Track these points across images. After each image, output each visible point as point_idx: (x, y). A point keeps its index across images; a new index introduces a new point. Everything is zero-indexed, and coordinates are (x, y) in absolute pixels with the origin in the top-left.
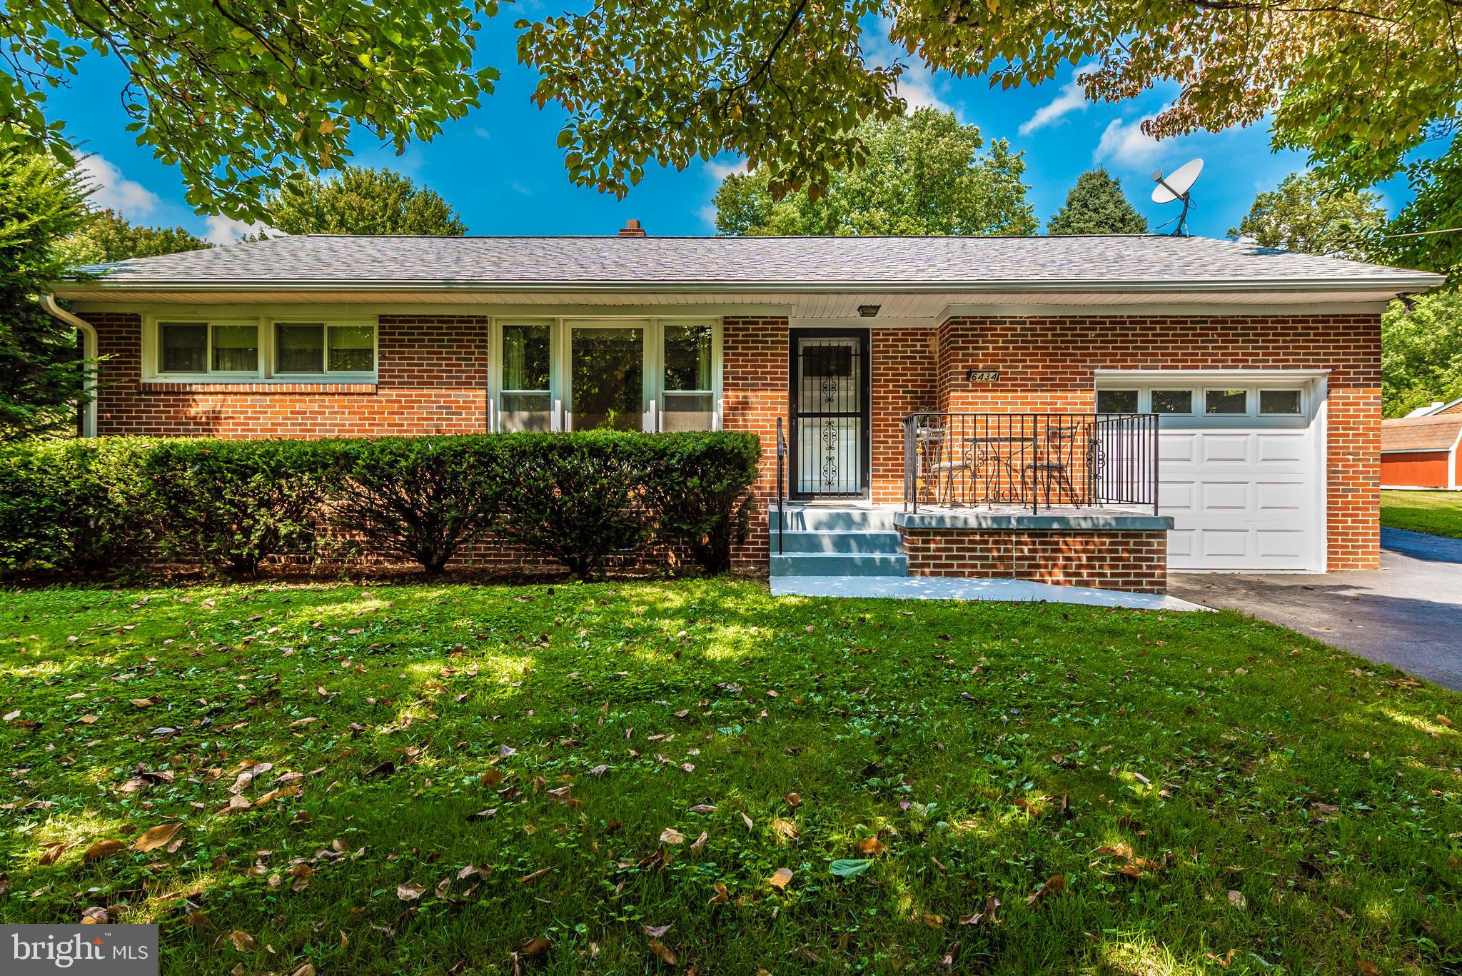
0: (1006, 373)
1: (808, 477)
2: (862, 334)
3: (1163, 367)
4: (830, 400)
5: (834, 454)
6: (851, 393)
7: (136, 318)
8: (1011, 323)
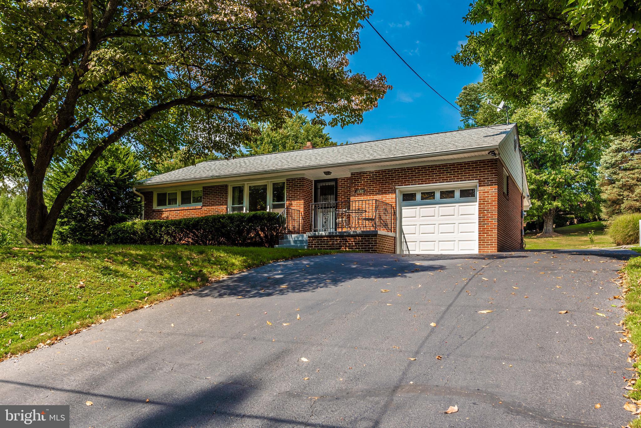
0: (367, 190)
2: (336, 181)
3: (418, 184)
7: (152, 193)
8: (369, 173)
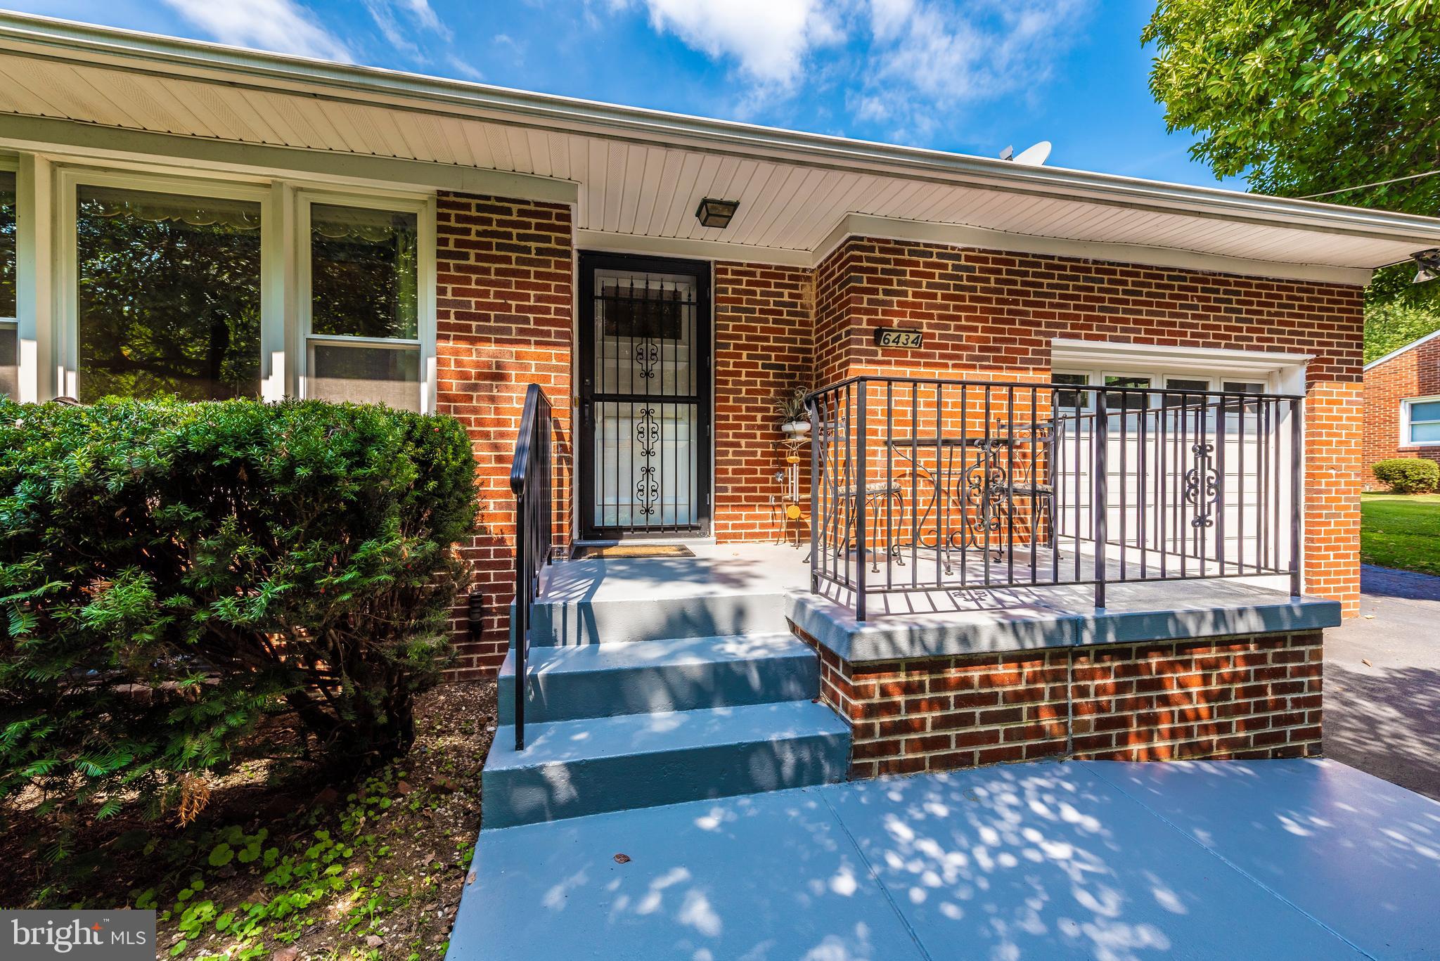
0: (932, 336)
1: (610, 500)
2: (699, 271)
4: (647, 374)
5: (655, 462)
6: (682, 366)
8: (940, 255)
